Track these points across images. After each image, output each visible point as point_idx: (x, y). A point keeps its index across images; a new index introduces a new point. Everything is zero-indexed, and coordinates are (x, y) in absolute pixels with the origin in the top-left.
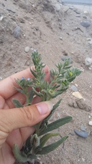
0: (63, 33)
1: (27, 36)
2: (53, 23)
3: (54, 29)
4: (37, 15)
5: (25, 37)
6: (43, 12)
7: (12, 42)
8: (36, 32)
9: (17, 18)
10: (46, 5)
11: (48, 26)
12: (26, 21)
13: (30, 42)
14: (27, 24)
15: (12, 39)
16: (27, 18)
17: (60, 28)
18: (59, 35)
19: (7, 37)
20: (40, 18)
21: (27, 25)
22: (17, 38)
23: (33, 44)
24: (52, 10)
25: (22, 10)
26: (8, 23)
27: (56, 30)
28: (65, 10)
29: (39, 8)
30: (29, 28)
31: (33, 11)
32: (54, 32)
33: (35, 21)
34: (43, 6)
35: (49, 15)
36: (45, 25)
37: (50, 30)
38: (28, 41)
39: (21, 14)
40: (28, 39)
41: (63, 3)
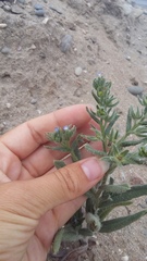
0: (132, 51)
1: (80, 52)
2: (118, 34)
3: (118, 43)
4: (93, 20)
5: (76, 52)
6: (104, 16)
7: (57, 59)
8: (92, 46)
9: (64, 21)
10: (108, 5)
11: (109, 38)
12: (78, 28)
13: (83, 60)
14: (79, 32)
15: (58, 53)
16: (79, 23)
17: (128, 43)
18: (126, 53)
19: (51, 50)
20: (98, 24)
21: (80, 35)
22: (65, 52)
23: (86, 64)
24: (118, 13)
25: (72, 10)
26: (54, 29)
27: (121, 45)
28: (136, 14)
29: (97, 9)
30: (82, 39)
31: (89, 12)
32: (118, 47)
33: (91, 29)
34: (104, 5)
35: (112, 21)
36: (105, 35)
37: (112, 44)
38: (80, 59)
39: (70, 16)
40: (81, 55)
41: (133, 4)
